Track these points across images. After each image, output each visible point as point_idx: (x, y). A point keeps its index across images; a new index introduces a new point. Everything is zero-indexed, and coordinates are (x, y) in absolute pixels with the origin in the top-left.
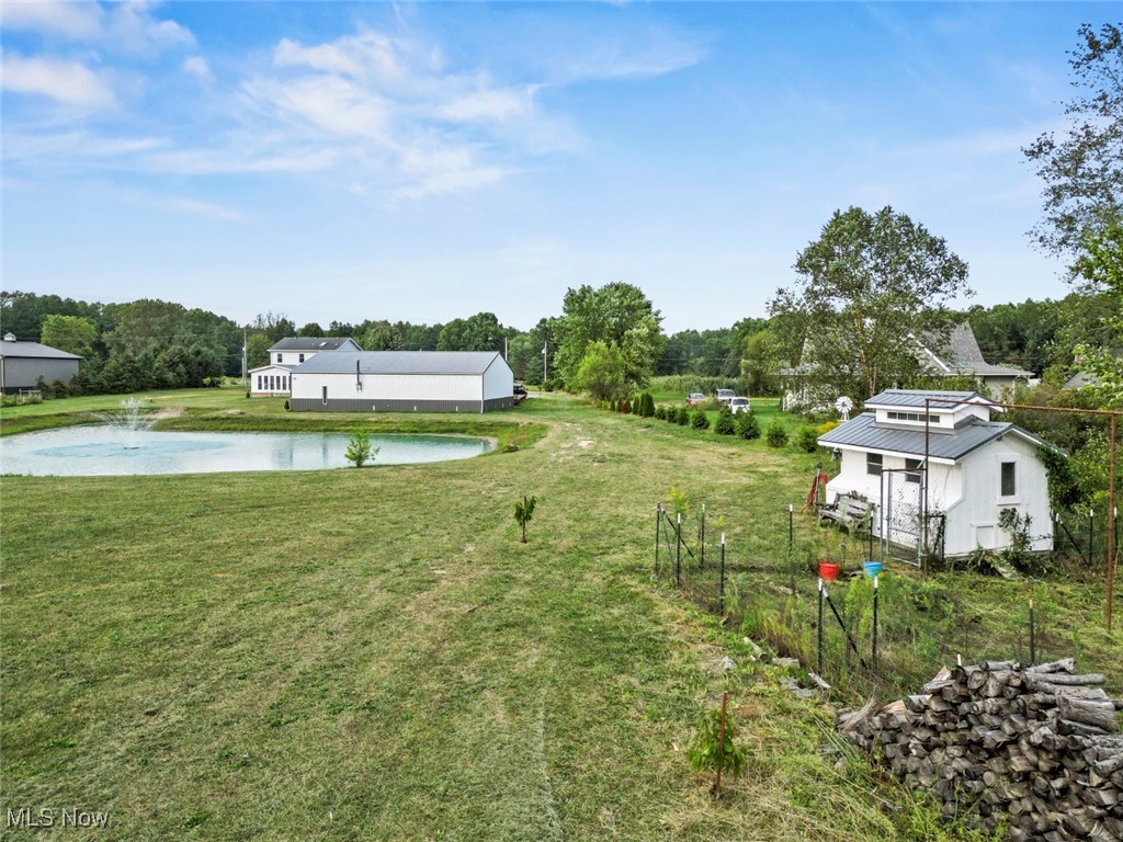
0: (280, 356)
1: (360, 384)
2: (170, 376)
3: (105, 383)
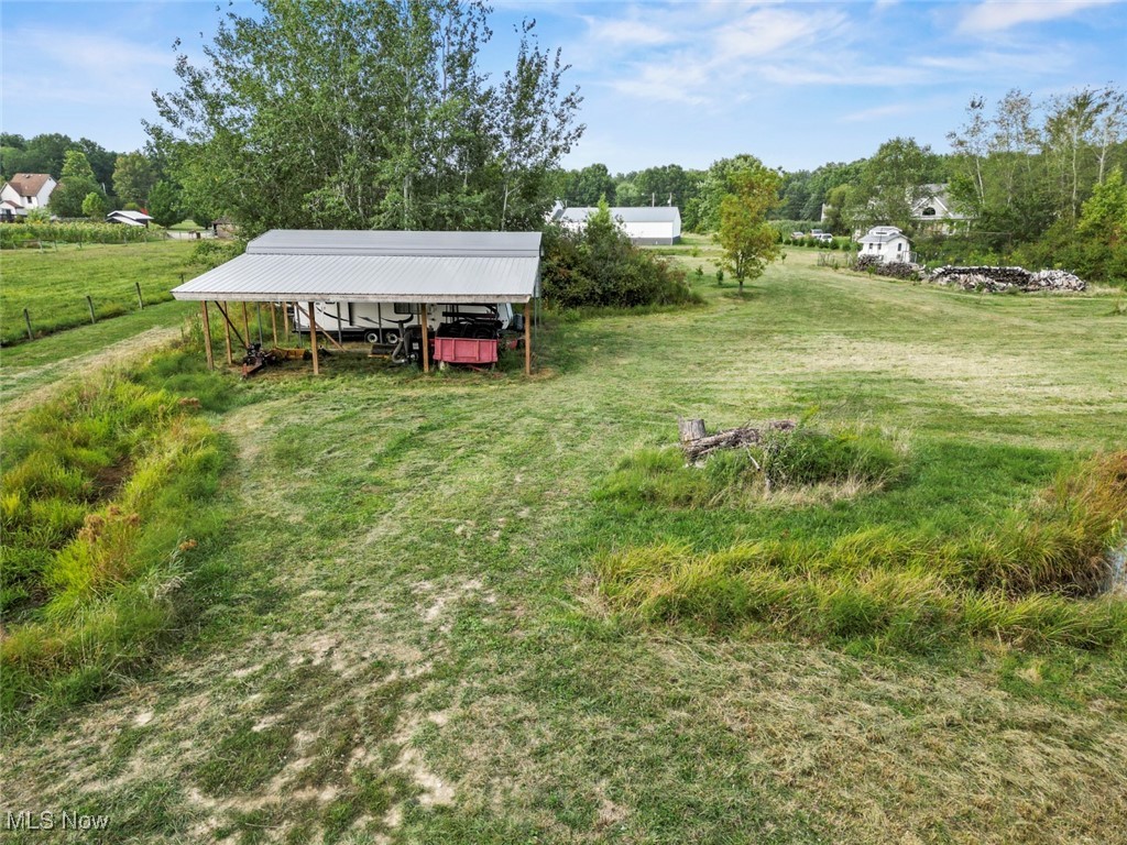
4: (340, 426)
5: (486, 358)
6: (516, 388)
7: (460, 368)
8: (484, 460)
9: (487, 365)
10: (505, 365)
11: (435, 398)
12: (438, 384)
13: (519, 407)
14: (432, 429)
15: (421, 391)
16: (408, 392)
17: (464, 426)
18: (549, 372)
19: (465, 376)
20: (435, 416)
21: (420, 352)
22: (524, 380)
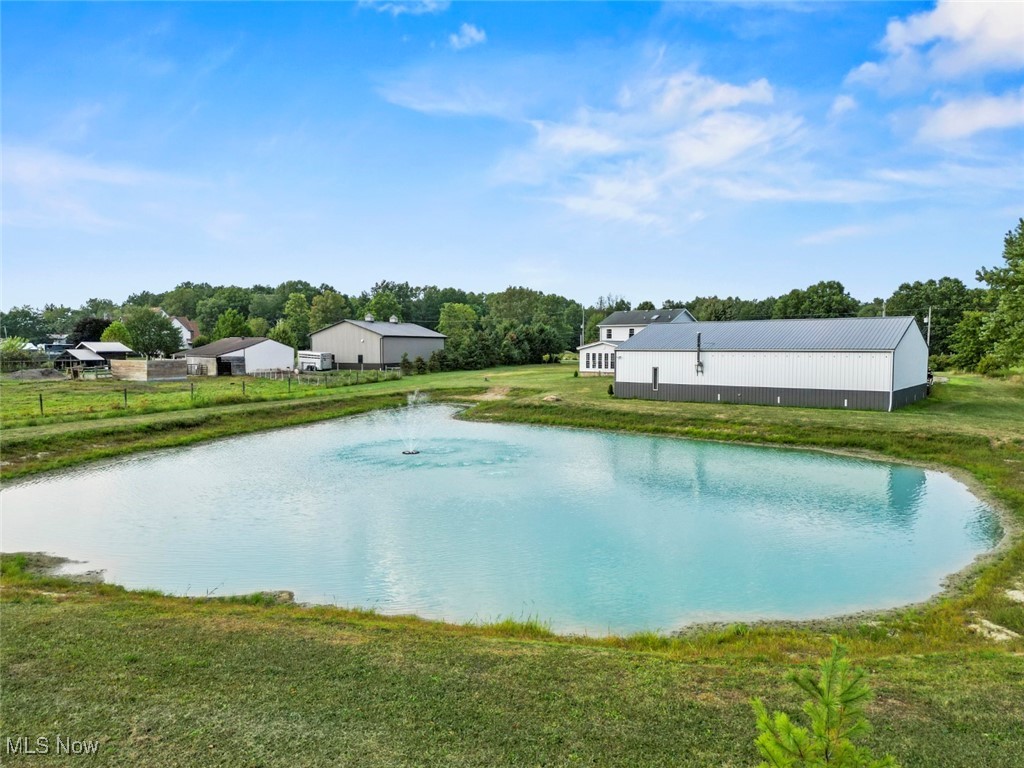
0: (609, 331)
1: (700, 364)
2: (515, 353)
3: (461, 359)
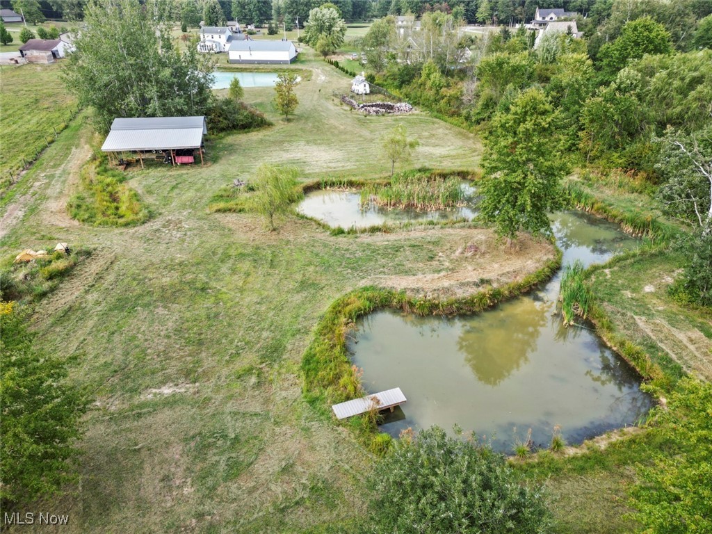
1: (251, 54)
4: (157, 184)
5: (191, 161)
6: (200, 170)
7: (183, 164)
8: (191, 191)
9: (191, 163)
10: (197, 162)
11: (178, 175)
12: (178, 170)
13: (199, 177)
14: (179, 184)
15: (174, 172)
16: (170, 173)
17: (187, 183)
18: (209, 164)
19: (186, 167)
20: (179, 181)
21: (171, 159)
22: (202, 167)
